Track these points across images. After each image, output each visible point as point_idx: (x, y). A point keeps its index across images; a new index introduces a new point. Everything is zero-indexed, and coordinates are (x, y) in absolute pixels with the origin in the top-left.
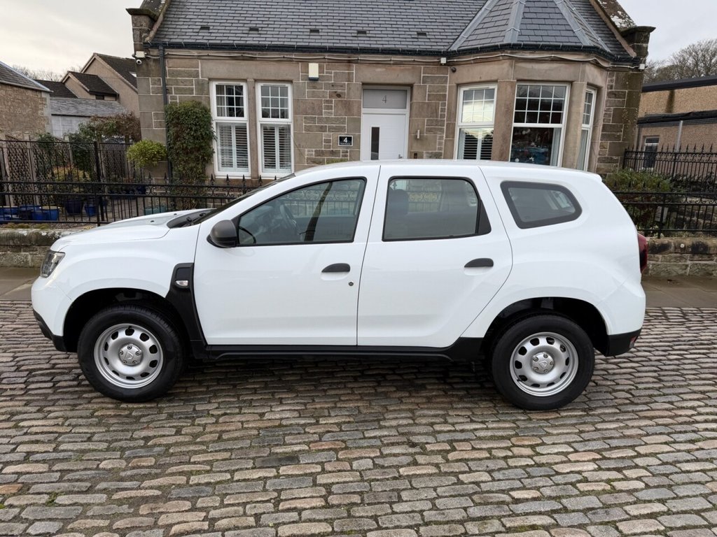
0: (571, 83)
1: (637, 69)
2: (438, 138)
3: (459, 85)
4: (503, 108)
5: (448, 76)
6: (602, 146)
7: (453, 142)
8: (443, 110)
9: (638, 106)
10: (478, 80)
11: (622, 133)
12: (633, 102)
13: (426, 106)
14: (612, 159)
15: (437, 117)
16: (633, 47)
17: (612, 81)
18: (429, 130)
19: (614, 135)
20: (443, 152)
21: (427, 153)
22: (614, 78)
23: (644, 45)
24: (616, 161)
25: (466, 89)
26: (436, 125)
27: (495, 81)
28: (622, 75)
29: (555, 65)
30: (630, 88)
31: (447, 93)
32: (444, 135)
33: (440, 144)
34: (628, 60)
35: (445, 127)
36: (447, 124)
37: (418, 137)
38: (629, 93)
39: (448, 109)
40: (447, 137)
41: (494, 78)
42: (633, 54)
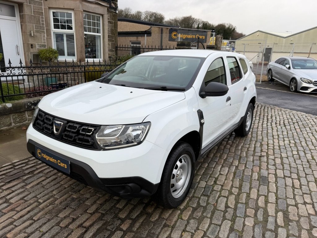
0: (102, 15)
1: (116, 13)
2: (42, 36)
3: (50, 8)
4: (79, 24)
5: (42, 2)
6: (109, 45)
7: (51, 38)
8: (43, 21)
9: (117, 28)
10: (63, 7)
11: (114, 39)
12: (116, 26)
13: (33, 17)
14: (112, 50)
15: (40, 24)
16: (113, 3)
17: (108, 16)
18: (37, 32)
19: (112, 40)
20: (46, 44)
21: (38, 44)
22: (109, 15)
23: (116, 3)
24: (113, 51)
25: (55, 11)
26: (40, 29)
27: (73, 10)
28: (111, 14)
29: (97, 6)
30: (114, 20)
31: (43, 12)
32: (46, 35)
33: (44, 40)
34: (113, 8)
35: (45, 31)
36: (46, 29)
37: (32, 35)
38: (114, 22)
39: (45, 21)
40: (47, 36)
41: (72, 8)
42: (114, 6)
